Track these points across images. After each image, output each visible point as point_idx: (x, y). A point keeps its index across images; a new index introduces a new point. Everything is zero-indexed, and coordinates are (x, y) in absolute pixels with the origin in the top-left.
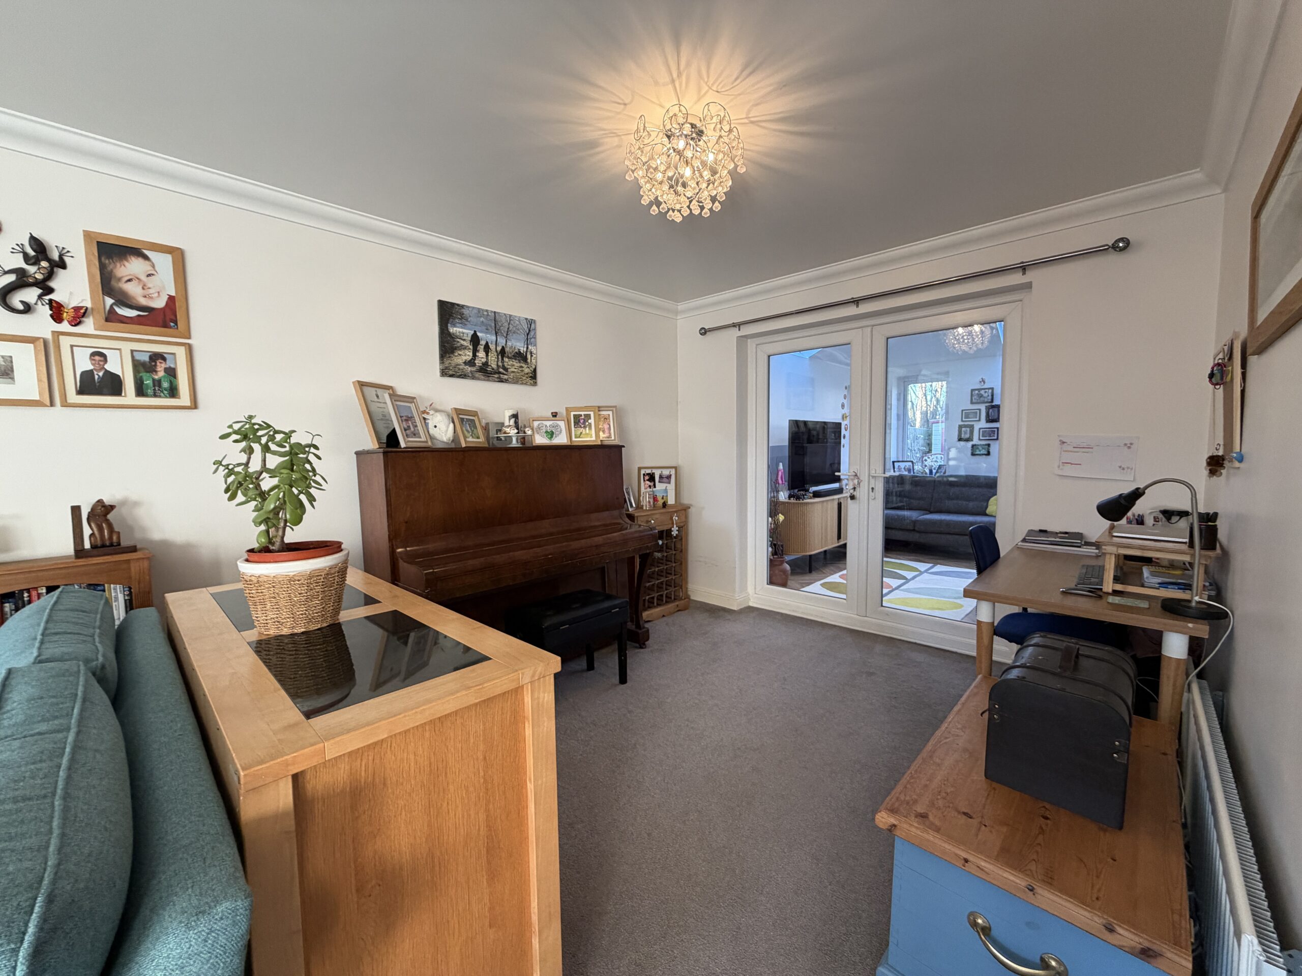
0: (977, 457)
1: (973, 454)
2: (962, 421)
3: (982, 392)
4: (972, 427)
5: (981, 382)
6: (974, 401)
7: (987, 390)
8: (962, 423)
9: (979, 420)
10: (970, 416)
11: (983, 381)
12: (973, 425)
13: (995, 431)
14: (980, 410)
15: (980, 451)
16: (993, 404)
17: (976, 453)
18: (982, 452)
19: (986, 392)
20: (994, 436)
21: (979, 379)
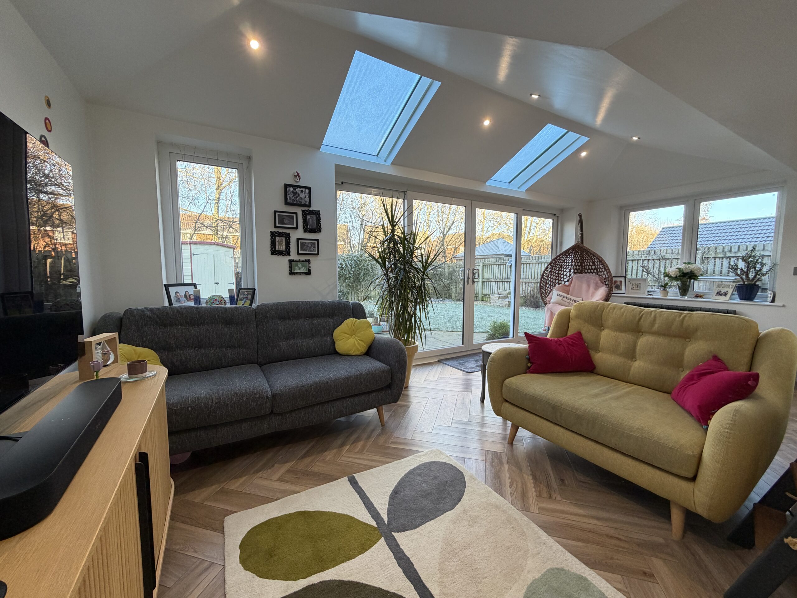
0: (296, 276)
1: (291, 273)
2: (276, 227)
3: (298, 190)
4: (287, 236)
5: (296, 176)
6: (289, 201)
7: (304, 190)
8: (276, 230)
9: (296, 228)
10: (286, 221)
11: (298, 176)
12: (289, 234)
13: (314, 244)
14: (296, 214)
15: (300, 269)
16: (311, 209)
17: (295, 271)
18: (302, 271)
19: (302, 191)
20: (314, 250)
21: (293, 171)
